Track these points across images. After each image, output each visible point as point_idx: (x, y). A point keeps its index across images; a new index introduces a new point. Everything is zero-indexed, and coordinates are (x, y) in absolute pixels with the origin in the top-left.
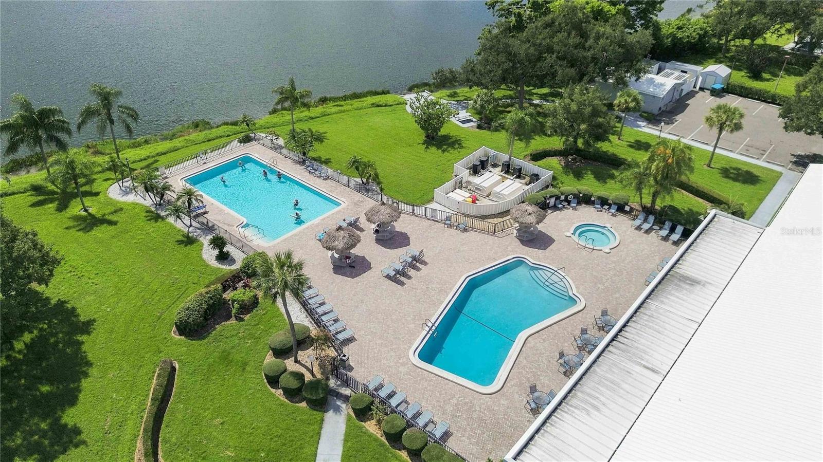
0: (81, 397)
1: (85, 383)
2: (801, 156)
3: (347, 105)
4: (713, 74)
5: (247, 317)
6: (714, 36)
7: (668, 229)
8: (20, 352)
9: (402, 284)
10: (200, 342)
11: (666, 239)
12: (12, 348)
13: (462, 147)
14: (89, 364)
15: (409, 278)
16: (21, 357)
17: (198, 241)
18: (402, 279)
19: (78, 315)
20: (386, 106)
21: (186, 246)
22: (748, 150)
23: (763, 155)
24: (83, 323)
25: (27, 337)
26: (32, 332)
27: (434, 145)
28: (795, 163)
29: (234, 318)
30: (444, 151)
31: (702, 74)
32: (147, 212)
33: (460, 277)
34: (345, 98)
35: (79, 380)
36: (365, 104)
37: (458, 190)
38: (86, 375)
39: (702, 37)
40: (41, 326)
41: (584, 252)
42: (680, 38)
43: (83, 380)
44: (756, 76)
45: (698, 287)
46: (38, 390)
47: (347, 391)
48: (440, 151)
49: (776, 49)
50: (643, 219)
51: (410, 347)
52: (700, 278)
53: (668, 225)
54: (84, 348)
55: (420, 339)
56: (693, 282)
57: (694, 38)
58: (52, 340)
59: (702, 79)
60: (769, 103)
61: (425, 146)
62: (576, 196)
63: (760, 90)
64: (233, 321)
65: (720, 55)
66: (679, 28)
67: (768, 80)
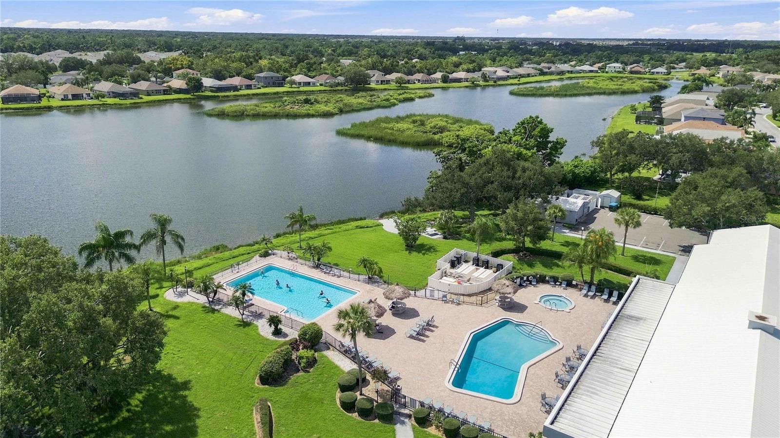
0: (199, 431)
1: (199, 422)
2: (686, 246)
3: (336, 228)
4: (608, 196)
5: (311, 370)
6: (602, 171)
7: (607, 294)
8: (137, 406)
9: (423, 341)
10: (281, 388)
11: (607, 301)
12: (129, 404)
13: (436, 251)
14: (199, 410)
15: (427, 337)
16: (139, 409)
17: (253, 324)
18: (422, 338)
19: (175, 379)
20: (367, 227)
21: (244, 327)
22: (647, 244)
23: (659, 247)
24: (182, 383)
25: (140, 396)
26: (142, 393)
27: (415, 251)
28: (683, 251)
29: (301, 371)
30: (424, 254)
31: (600, 196)
32: (203, 307)
33: (466, 334)
34: (332, 224)
35: (194, 421)
36: (350, 227)
37: (444, 278)
38: (199, 417)
39: (593, 173)
40: (148, 388)
41: (552, 313)
42: (578, 173)
43: (197, 420)
44: (639, 198)
45: (642, 321)
46: (162, 429)
47: (406, 411)
48: (421, 254)
49: (648, 179)
50: (587, 289)
51: (444, 380)
52: (640, 316)
53: (606, 291)
54: (189, 399)
55: (450, 373)
56: (638, 319)
57: (588, 173)
58: (161, 396)
59: (601, 200)
60: (653, 214)
61: (408, 252)
62: (534, 277)
63: (645, 205)
64: (301, 373)
65: (608, 185)
66: (576, 167)
67: (648, 200)
